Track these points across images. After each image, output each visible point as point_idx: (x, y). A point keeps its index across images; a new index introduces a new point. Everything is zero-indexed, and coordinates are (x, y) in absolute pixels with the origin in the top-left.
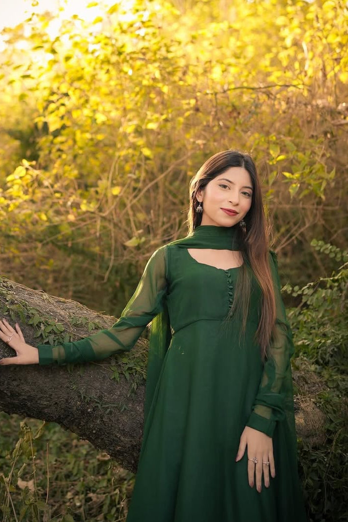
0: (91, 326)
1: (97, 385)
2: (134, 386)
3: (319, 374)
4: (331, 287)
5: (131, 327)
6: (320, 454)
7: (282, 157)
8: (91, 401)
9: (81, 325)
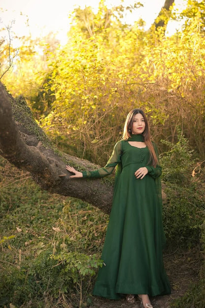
0: (93, 167)
1: (97, 185)
2: (109, 186)
3: (165, 183)
4: (168, 155)
5: (111, 167)
6: (166, 206)
7: (150, 111)
8: (95, 191)
9: (90, 167)
